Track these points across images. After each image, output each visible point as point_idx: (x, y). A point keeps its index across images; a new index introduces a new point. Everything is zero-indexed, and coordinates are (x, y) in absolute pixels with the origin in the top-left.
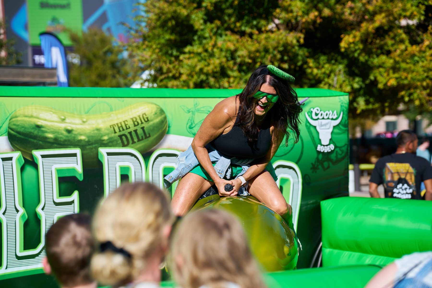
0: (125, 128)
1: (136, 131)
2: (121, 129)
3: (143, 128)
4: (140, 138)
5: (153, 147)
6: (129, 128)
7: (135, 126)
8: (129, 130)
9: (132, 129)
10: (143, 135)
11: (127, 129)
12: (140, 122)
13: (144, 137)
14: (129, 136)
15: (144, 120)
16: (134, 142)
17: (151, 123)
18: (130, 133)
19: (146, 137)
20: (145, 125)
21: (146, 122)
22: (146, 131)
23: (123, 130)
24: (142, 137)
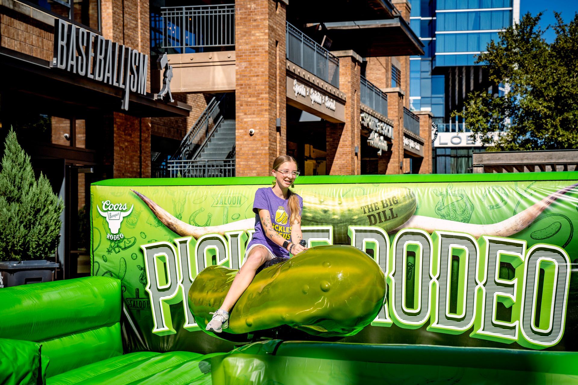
0: (374, 209)
1: (384, 212)
2: (371, 210)
3: (391, 210)
4: (388, 218)
5: (398, 226)
6: (379, 209)
7: (384, 207)
8: (378, 211)
9: (381, 210)
10: (391, 215)
11: (376, 210)
12: (389, 204)
13: (391, 217)
14: (377, 216)
15: (394, 202)
16: (381, 221)
17: (400, 205)
18: (379, 214)
19: (393, 217)
20: (394, 207)
21: (395, 204)
22: (394, 212)
23: (373, 211)
24: (389, 217)
